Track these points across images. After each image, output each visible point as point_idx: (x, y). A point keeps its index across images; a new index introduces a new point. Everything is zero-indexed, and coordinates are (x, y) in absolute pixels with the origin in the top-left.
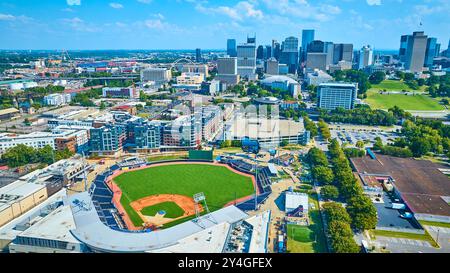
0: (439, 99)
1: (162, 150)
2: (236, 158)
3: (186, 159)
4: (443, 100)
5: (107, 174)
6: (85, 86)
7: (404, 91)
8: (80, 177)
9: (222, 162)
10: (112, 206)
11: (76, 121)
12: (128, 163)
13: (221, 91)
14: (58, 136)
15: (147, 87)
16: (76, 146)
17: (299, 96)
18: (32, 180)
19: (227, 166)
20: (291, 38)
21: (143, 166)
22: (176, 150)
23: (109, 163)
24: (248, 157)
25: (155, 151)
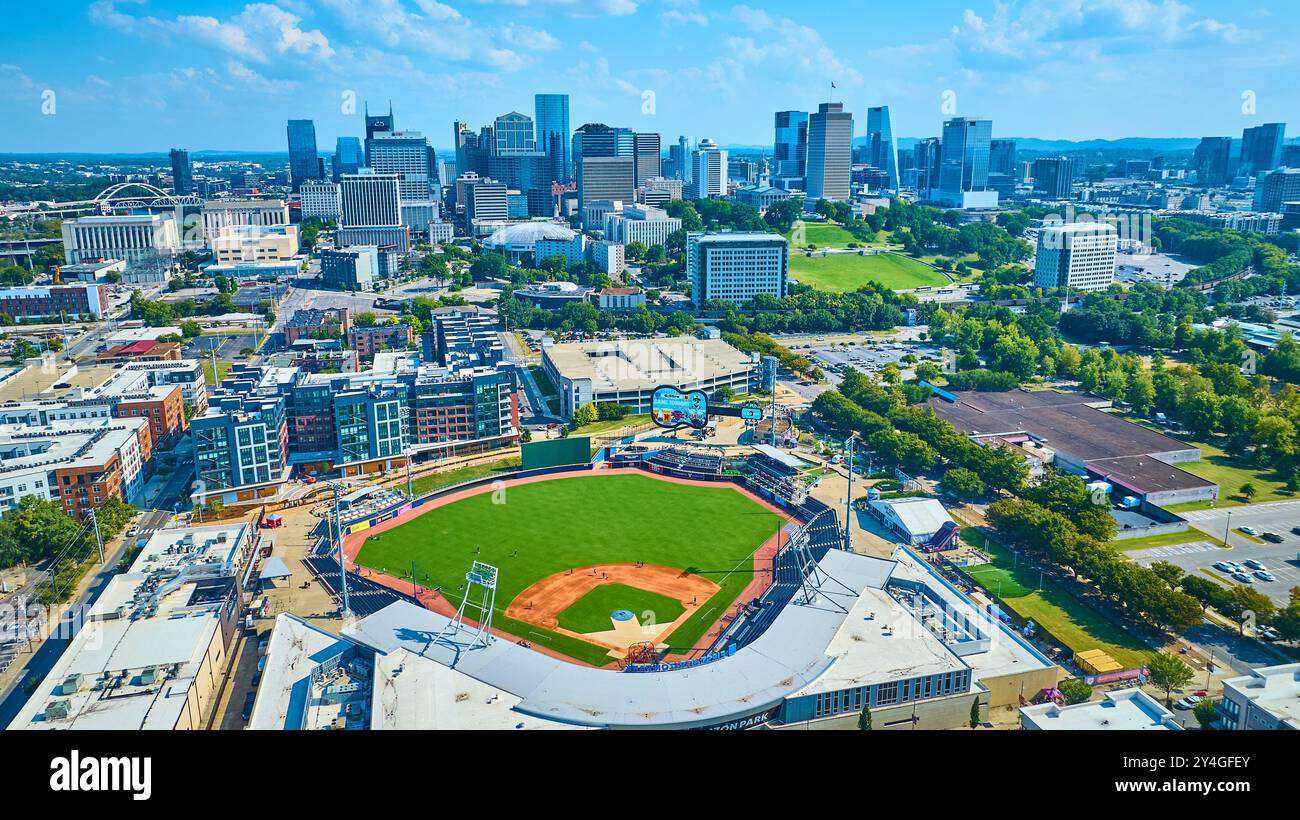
0: (930, 260)
1: (421, 457)
3: (514, 471)
4: (939, 263)
7: (852, 246)
12: (358, 511)
13: (384, 273)
16: (124, 485)
17: (624, 275)
19: (639, 471)
20: (512, 117)
21: (409, 512)
22: (461, 450)
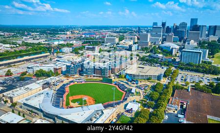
1: (94, 76)
2: (122, 83)
3: (101, 81)
5: (67, 84)
6: (82, 44)
8: (57, 84)
9: (116, 84)
10: (62, 97)
11: (66, 61)
12: (78, 81)
13: (138, 49)
14: (56, 67)
15: (106, 46)
16: (62, 71)
17: (175, 55)
18: (38, 83)
19: (117, 86)
20: (183, 23)
21: (83, 82)
22: (100, 77)
23: (71, 79)
24: (127, 83)
25: (90, 76)
